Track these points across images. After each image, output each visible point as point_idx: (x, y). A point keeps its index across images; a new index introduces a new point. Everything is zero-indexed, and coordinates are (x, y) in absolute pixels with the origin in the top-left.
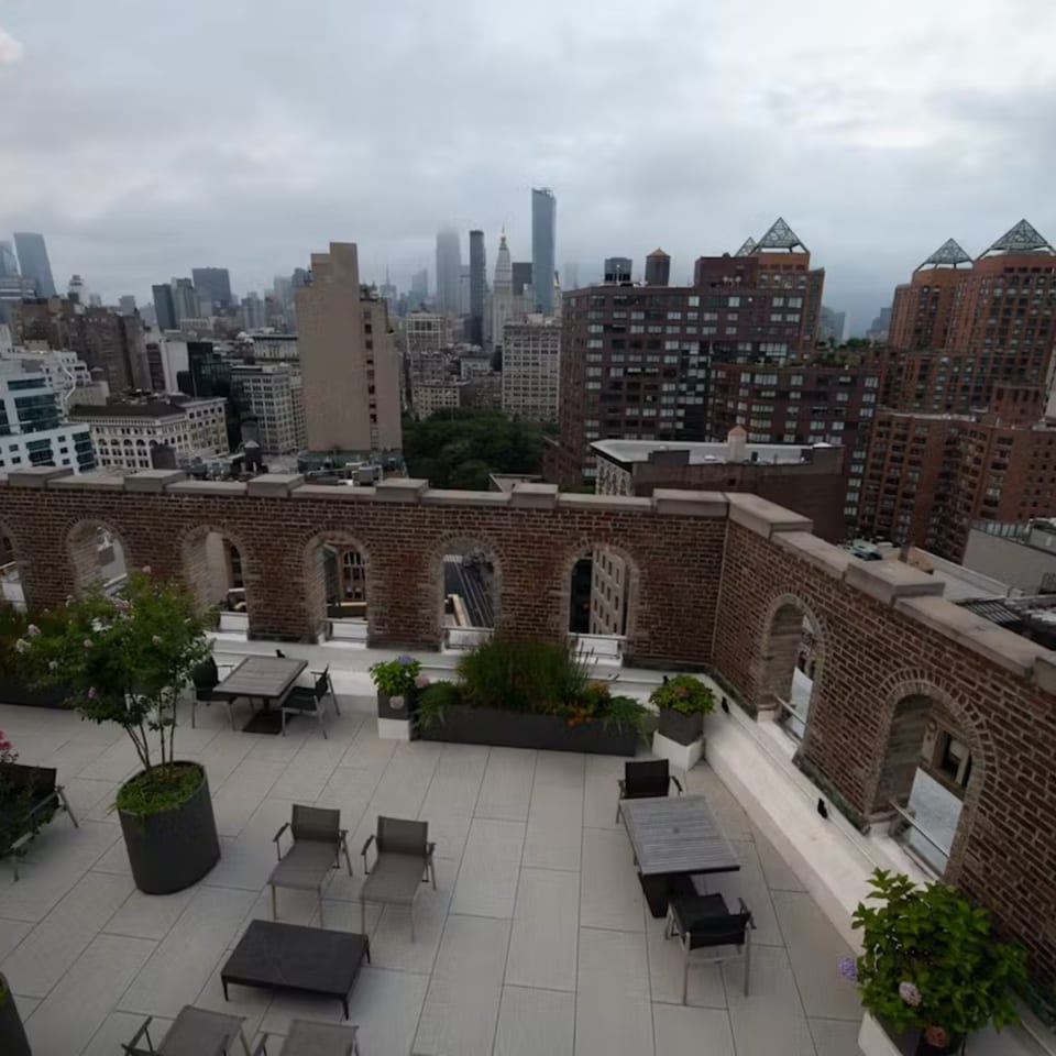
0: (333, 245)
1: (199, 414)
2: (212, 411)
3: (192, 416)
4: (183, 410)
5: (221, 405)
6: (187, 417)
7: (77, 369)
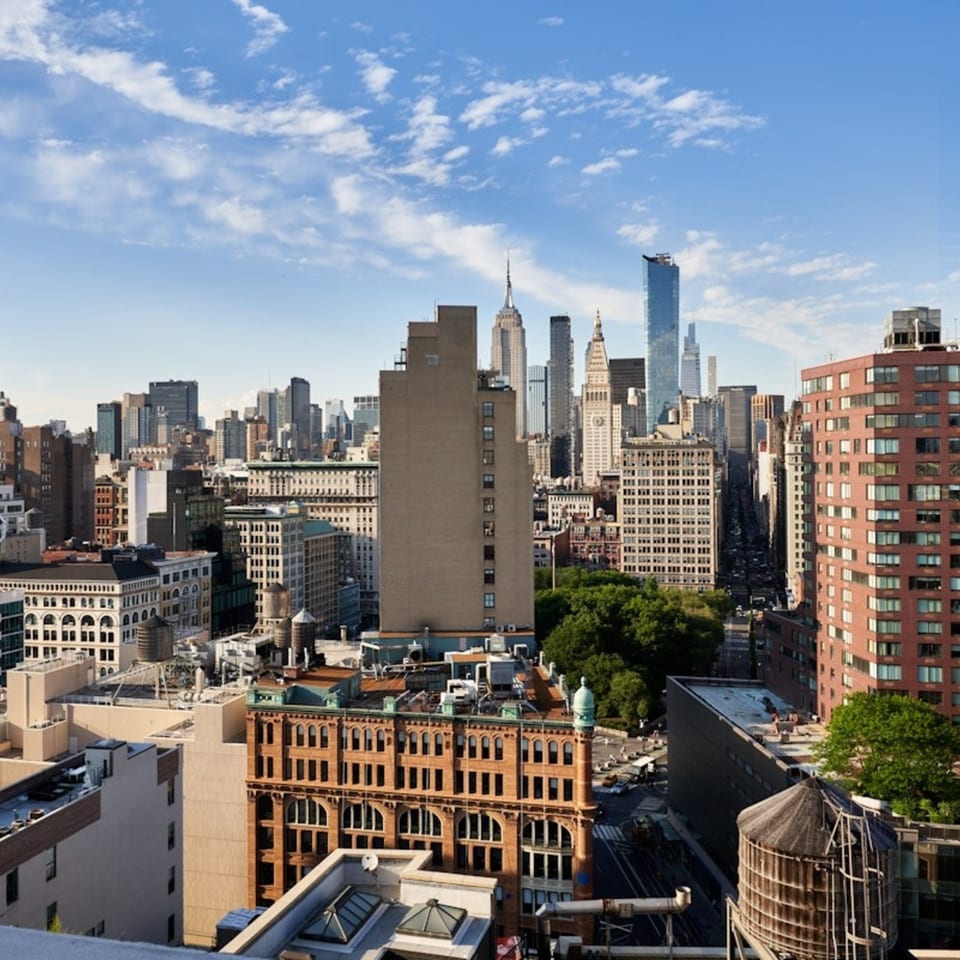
0: (442, 310)
1: (176, 578)
2: (195, 572)
3: (166, 579)
4: (154, 571)
5: (208, 564)
6: (159, 580)
7: (11, 509)
